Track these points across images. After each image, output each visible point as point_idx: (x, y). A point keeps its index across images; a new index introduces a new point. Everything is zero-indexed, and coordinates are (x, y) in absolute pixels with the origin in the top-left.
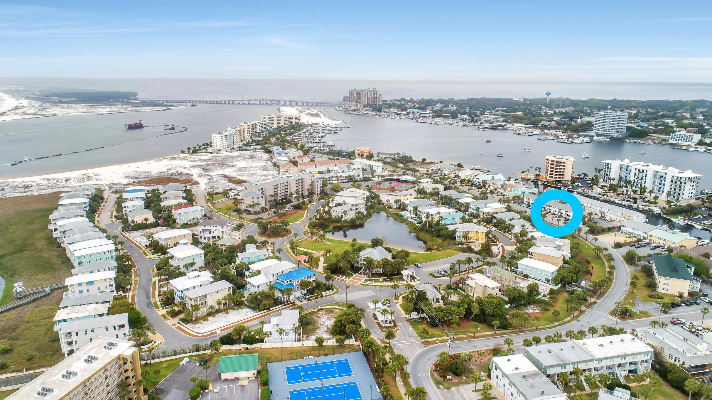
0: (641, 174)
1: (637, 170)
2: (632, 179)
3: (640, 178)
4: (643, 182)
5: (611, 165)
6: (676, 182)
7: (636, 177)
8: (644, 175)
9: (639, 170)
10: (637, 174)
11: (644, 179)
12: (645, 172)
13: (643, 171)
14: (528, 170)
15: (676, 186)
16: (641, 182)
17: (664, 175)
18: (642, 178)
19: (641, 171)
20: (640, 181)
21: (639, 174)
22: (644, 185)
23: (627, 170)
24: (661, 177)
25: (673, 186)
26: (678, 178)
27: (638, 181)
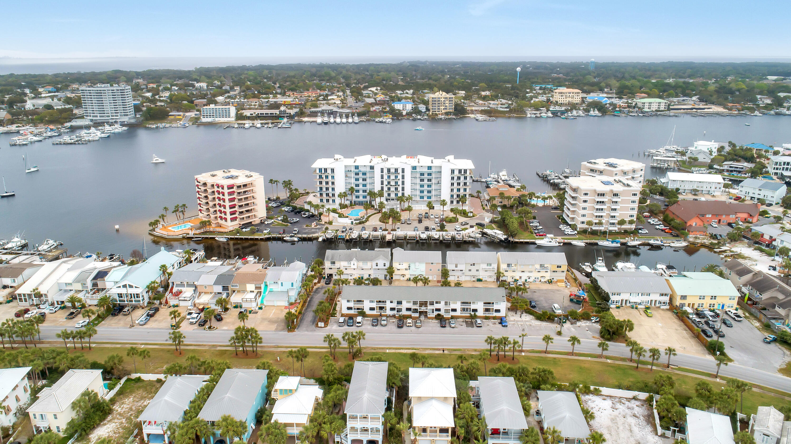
0: (393, 177)
1: (385, 171)
2: (377, 188)
3: (393, 183)
4: (400, 189)
5: (333, 170)
6: (459, 178)
7: (385, 183)
8: (400, 177)
9: (389, 170)
10: (385, 177)
11: (400, 183)
12: (400, 171)
13: (396, 170)
14: (163, 217)
15: (459, 184)
16: (396, 189)
17: (425, 170)
18: (396, 183)
19: (393, 171)
20: (393, 189)
21: (389, 177)
22: (403, 194)
23: (357, 174)
24: (422, 174)
25: (455, 185)
26: (460, 171)
27: (389, 189)
